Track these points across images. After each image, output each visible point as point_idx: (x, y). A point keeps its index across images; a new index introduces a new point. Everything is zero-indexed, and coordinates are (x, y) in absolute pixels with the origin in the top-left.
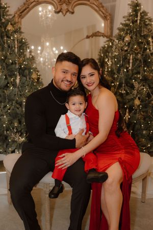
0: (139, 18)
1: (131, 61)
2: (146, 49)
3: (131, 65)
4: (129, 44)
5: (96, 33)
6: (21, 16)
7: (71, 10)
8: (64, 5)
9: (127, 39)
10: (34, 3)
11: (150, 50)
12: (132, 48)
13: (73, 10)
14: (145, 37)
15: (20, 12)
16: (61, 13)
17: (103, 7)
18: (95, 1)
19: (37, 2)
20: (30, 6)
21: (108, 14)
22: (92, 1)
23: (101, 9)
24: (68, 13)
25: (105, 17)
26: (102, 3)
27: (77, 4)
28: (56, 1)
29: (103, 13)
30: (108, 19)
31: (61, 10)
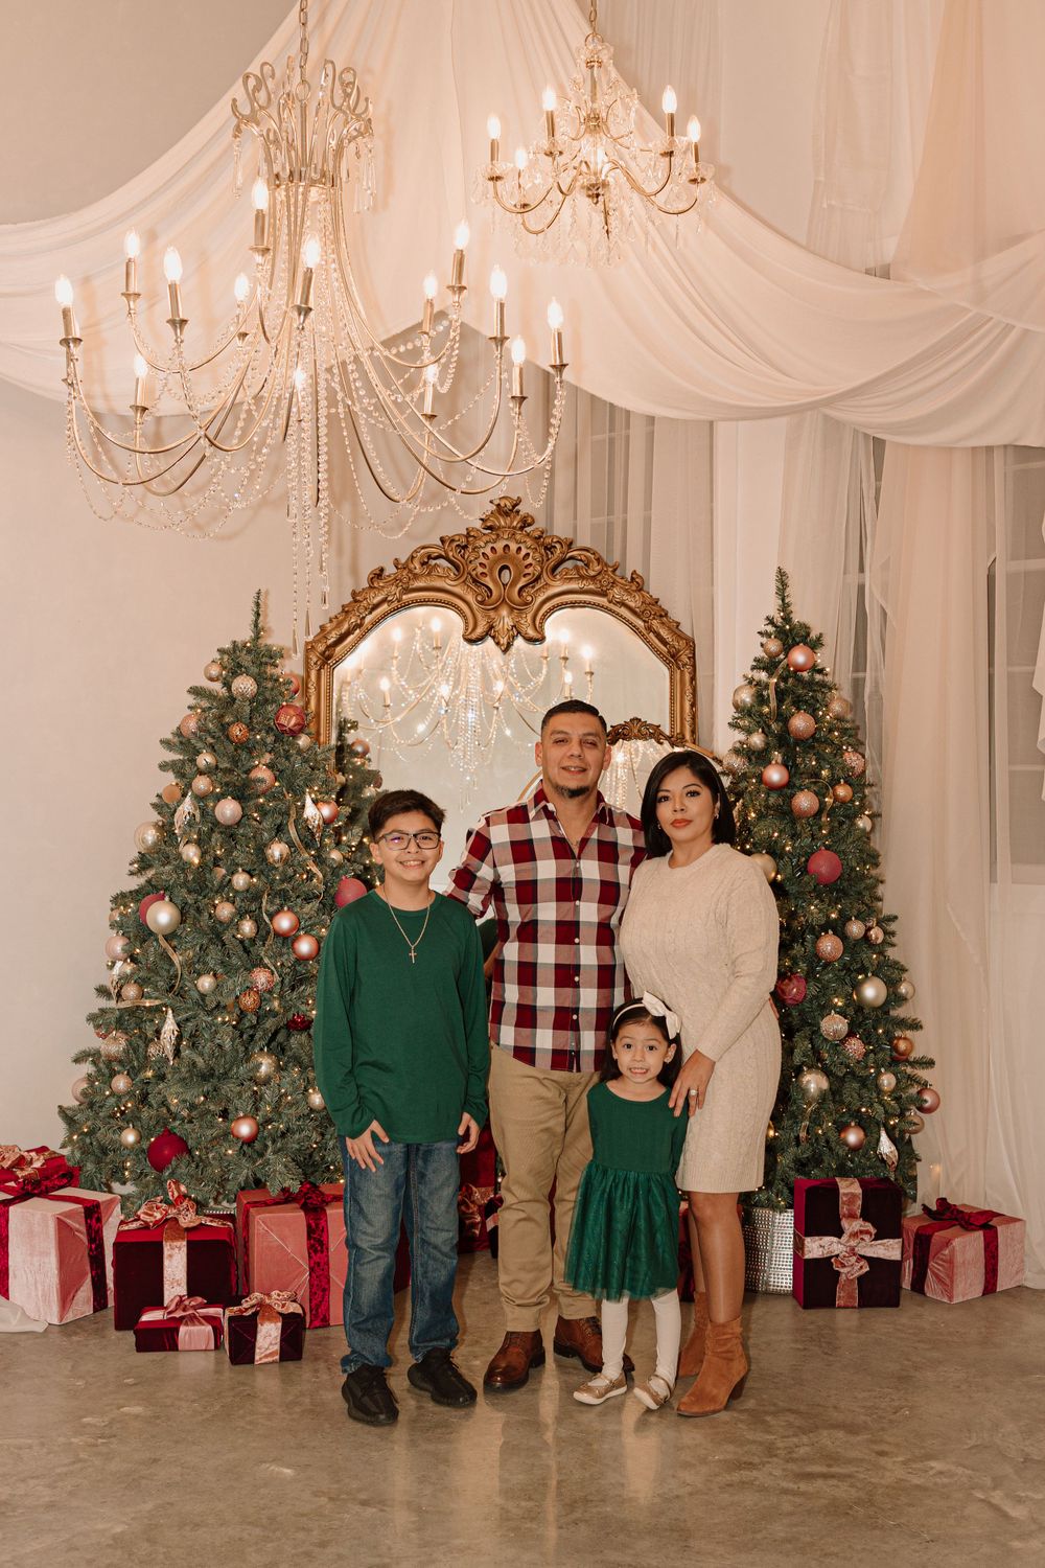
5: (625, 727)
6: (329, 658)
7: (531, 633)
8: (504, 612)
10: (385, 607)
13: (540, 630)
15: (329, 642)
16: (490, 642)
17: (663, 615)
18: (629, 594)
19: (395, 604)
20: (368, 619)
21: (683, 643)
22: (616, 593)
23: (655, 623)
24: (519, 642)
25: (673, 657)
26: (657, 601)
27: (554, 607)
28: (470, 598)
29: (665, 643)
30: (685, 665)
31: (490, 631)
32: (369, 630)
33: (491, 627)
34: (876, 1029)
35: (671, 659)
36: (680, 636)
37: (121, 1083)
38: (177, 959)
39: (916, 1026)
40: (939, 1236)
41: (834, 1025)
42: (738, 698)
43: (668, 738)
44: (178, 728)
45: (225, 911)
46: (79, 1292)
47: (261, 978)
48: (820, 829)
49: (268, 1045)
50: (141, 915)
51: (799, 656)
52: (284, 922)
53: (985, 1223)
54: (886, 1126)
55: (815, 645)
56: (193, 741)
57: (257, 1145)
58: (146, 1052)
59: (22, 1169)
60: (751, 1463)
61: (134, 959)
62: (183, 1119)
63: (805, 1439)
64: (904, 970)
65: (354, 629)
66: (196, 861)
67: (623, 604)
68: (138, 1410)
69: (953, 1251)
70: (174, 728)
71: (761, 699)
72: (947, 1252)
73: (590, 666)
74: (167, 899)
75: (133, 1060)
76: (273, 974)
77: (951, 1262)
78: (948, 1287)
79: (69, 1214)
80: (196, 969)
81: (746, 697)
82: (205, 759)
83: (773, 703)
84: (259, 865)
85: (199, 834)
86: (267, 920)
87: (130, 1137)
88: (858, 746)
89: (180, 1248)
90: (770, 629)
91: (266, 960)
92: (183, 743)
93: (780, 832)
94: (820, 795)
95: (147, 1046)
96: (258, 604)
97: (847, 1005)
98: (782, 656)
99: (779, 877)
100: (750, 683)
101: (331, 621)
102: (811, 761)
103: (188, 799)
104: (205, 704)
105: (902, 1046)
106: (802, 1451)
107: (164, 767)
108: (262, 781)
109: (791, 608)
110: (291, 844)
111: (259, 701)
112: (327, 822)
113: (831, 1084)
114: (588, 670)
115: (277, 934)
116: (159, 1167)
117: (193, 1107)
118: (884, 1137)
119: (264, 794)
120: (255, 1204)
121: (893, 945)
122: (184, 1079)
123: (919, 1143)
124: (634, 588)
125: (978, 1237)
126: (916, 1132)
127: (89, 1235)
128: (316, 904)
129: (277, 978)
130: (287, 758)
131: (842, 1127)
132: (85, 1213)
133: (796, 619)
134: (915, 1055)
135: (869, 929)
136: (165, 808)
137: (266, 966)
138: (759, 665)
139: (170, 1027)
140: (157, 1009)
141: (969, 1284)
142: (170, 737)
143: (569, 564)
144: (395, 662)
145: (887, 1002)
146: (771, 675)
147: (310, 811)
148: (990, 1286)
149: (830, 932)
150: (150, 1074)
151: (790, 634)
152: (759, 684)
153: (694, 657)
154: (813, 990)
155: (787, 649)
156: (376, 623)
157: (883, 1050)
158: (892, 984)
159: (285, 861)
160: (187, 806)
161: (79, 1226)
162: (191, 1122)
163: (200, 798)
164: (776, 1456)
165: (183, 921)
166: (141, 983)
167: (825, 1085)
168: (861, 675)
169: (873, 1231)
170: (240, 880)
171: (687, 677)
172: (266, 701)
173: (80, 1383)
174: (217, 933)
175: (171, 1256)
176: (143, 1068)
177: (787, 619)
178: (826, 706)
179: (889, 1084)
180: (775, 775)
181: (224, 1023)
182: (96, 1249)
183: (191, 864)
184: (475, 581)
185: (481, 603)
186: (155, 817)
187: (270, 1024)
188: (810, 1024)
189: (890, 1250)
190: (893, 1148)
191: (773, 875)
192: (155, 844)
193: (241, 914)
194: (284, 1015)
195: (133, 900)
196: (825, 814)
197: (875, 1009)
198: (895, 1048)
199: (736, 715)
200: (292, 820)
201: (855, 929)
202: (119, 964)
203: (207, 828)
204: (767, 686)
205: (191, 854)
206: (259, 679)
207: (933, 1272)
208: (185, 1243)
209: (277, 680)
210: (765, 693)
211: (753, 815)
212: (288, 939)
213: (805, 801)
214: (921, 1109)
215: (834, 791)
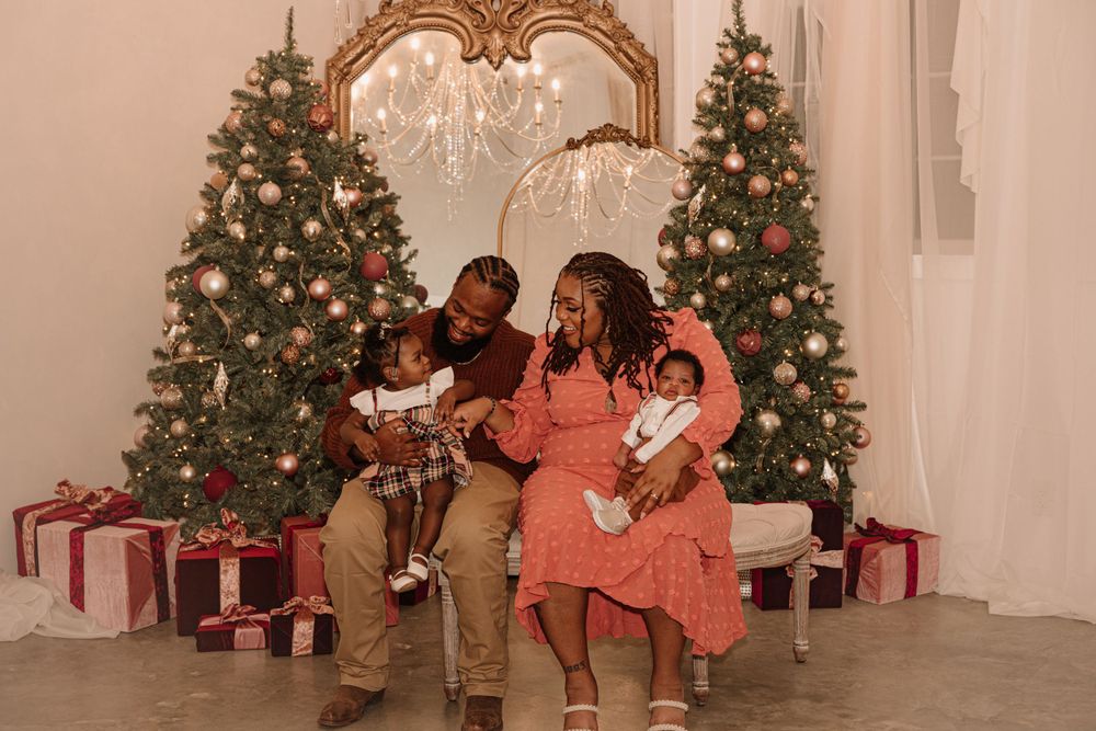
5: (601, 130)
6: (347, 74)
7: (519, 52)
8: (496, 35)
10: (394, 31)
13: (526, 50)
15: (347, 61)
16: (484, 61)
17: (630, 37)
18: (602, 19)
19: (402, 29)
20: (379, 42)
21: (647, 61)
22: (591, 19)
23: (624, 45)
24: (509, 61)
25: (639, 72)
26: (625, 26)
27: (538, 30)
28: (467, 23)
29: (631, 59)
30: (649, 80)
31: (484, 52)
32: (381, 51)
33: (485, 48)
34: (818, 377)
35: (638, 74)
36: (645, 55)
37: (179, 427)
38: (227, 321)
39: (851, 374)
40: (868, 548)
41: (785, 372)
42: (700, 99)
43: (636, 141)
44: (224, 125)
45: (268, 278)
46: (146, 606)
47: (300, 335)
48: (772, 207)
49: (305, 395)
50: (195, 283)
51: (753, 62)
52: (319, 288)
53: (908, 539)
54: (828, 456)
55: (766, 53)
56: (237, 135)
57: (297, 479)
58: (200, 401)
59: (92, 504)
60: (735, 726)
61: (189, 322)
62: (234, 457)
63: (777, 707)
64: (841, 328)
65: (368, 49)
66: (242, 237)
67: (597, 28)
68: (206, 694)
69: (880, 561)
70: (220, 125)
71: (720, 100)
72: (875, 561)
73: (560, 96)
74: (218, 269)
75: (188, 409)
76: (309, 331)
77: (878, 569)
78: (876, 590)
79: (136, 538)
80: (243, 327)
81: (708, 98)
82: (248, 150)
83: (731, 102)
84: (297, 239)
85: (244, 215)
86: (304, 287)
87: (188, 473)
88: (800, 140)
89: (233, 565)
90: (727, 40)
91: (304, 321)
92: (229, 139)
93: (739, 210)
94: (772, 178)
95: (201, 397)
96: (291, 20)
97: (795, 356)
98: (737, 64)
99: (738, 248)
100: (711, 86)
101: (348, 42)
102: (763, 150)
103: (233, 186)
104: (245, 105)
105: (841, 390)
106: (776, 715)
107: (210, 159)
108: (299, 168)
109: (745, 22)
110: (324, 223)
111: (294, 101)
112: (353, 205)
113: (782, 423)
114: (557, 99)
115: (313, 299)
116: (213, 498)
117: (243, 445)
118: (827, 466)
119: (298, 181)
120: (298, 527)
121: (832, 307)
122: (234, 422)
123: (854, 472)
124: (606, 14)
125: (901, 549)
126: (852, 463)
127: (154, 555)
128: (345, 274)
129: (313, 336)
130: (319, 150)
131: (793, 459)
132: (150, 536)
133: (749, 31)
134: (851, 399)
135: (813, 293)
136: (212, 194)
137: (303, 326)
138: (718, 71)
139: (221, 379)
140: (208, 364)
141: (894, 588)
142: (216, 133)
144: (391, 94)
145: (828, 354)
146: (727, 80)
147: (339, 195)
148: (911, 591)
149: (781, 294)
150: (203, 420)
151: (744, 44)
152: (718, 86)
153: (657, 73)
154: (767, 343)
155: (742, 57)
156: (386, 45)
157: (824, 394)
158: (832, 339)
159: (319, 237)
160: (233, 190)
161: (145, 547)
162: (240, 459)
163: (245, 183)
164: (753, 720)
165: (231, 288)
166: (196, 341)
167: (777, 422)
168: (800, 84)
169: (821, 543)
170: (281, 252)
171: (651, 90)
172: (299, 103)
173: (153, 676)
174: (261, 297)
175: (226, 571)
176: (198, 415)
177: (741, 31)
178: (775, 105)
179: (830, 423)
180: (734, 162)
181: (267, 374)
182: (160, 568)
183: (237, 239)
184: (471, 9)
185: (477, 27)
186: (203, 203)
187: (308, 374)
188: (763, 373)
189: (835, 559)
190: (835, 475)
191: (733, 246)
192: (205, 225)
193: (282, 281)
194: (320, 367)
195: (187, 273)
196: (775, 195)
197: (818, 359)
198: (835, 394)
199: (700, 113)
200: (324, 202)
201: (802, 292)
202: (174, 328)
203: (252, 207)
204: (725, 89)
205: (238, 230)
206: (294, 83)
207: (863, 578)
208: (238, 560)
209: (308, 84)
210: (723, 94)
211: (715, 197)
212: (322, 303)
213: (759, 184)
214: (855, 444)
215: (782, 175)
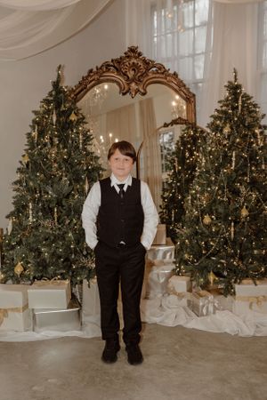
0: (240, 103)
1: (234, 159)
2: (252, 143)
3: (233, 164)
4: (229, 136)
5: (177, 120)
7: (142, 91)
8: (134, 84)
9: (226, 130)
10: (94, 82)
11: (257, 145)
12: (234, 142)
13: (145, 90)
14: (250, 127)
16: (128, 94)
17: (184, 86)
18: (174, 78)
19: (97, 81)
20: (88, 86)
21: (191, 95)
22: (170, 78)
24: (138, 94)
26: (182, 81)
27: (150, 83)
28: (122, 79)
29: (185, 94)
30: (192, 102)
31: (129, 91)
32: (88, 90)
35: (188, 100)
36: (190, 92)
65: (84, 89)
101: (75, 86)
143: (154, 69)
153: (195, 99)
156: (91, 88)
184: (124, 74)
185: (126, 81)
